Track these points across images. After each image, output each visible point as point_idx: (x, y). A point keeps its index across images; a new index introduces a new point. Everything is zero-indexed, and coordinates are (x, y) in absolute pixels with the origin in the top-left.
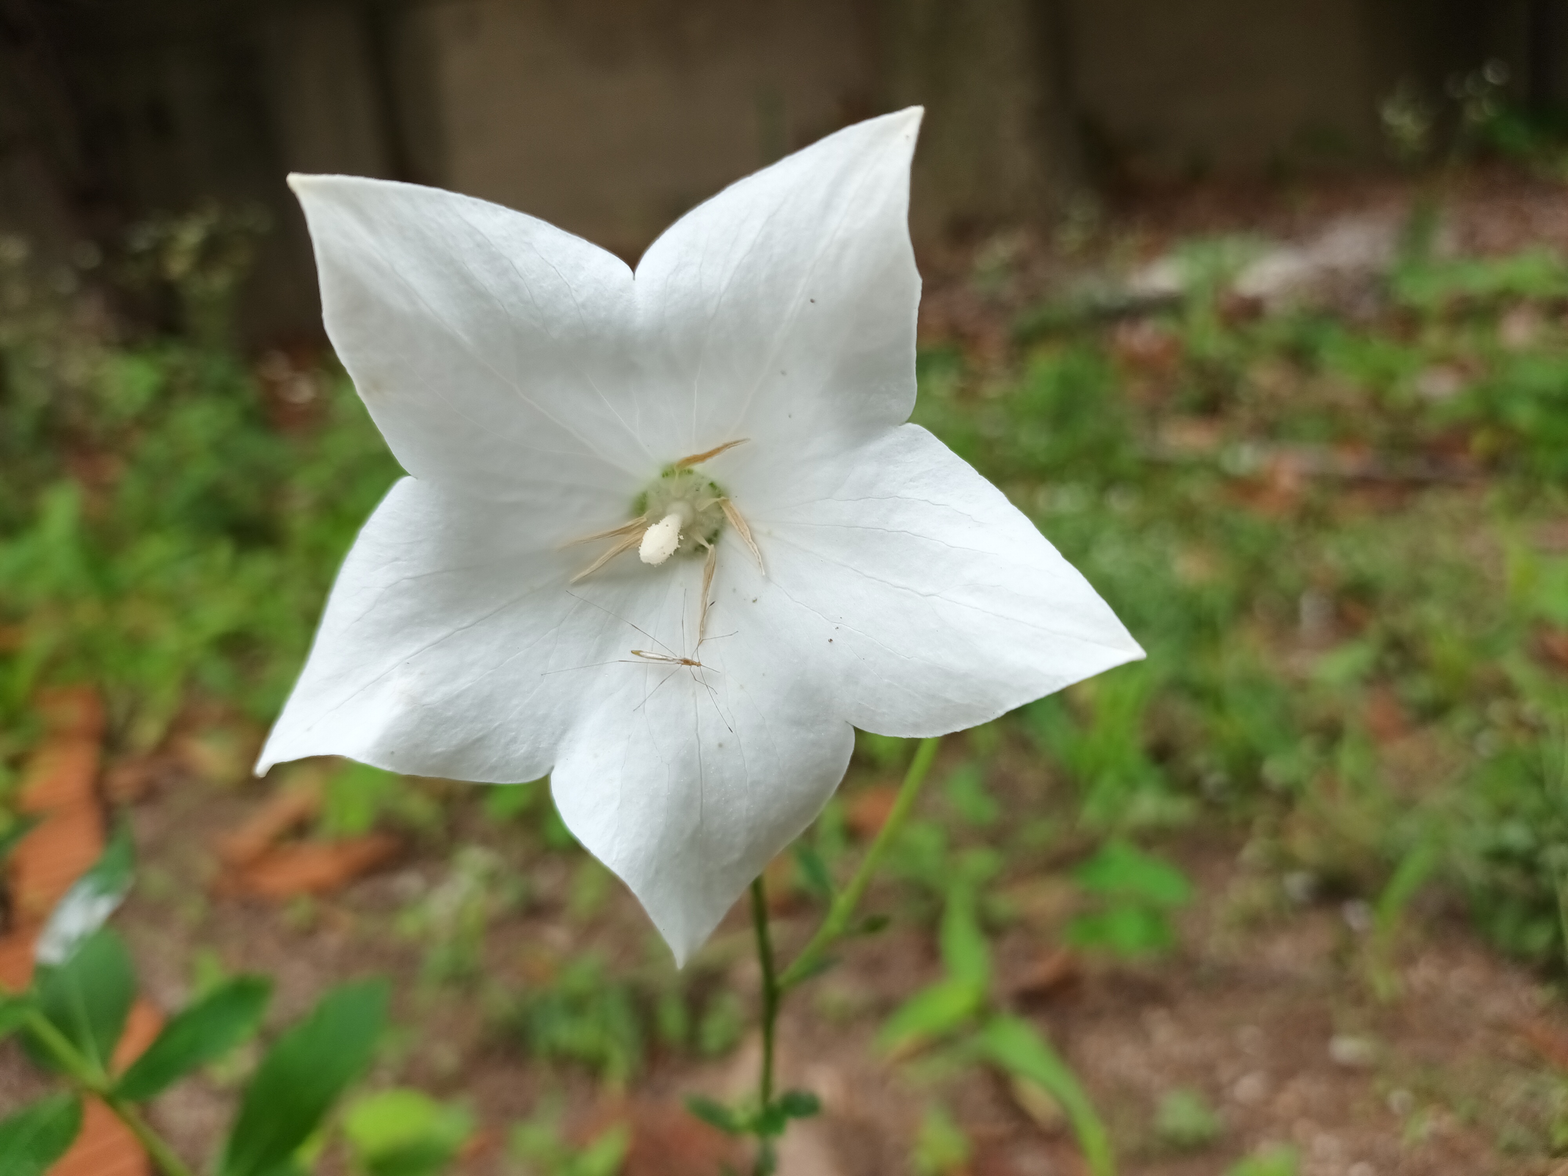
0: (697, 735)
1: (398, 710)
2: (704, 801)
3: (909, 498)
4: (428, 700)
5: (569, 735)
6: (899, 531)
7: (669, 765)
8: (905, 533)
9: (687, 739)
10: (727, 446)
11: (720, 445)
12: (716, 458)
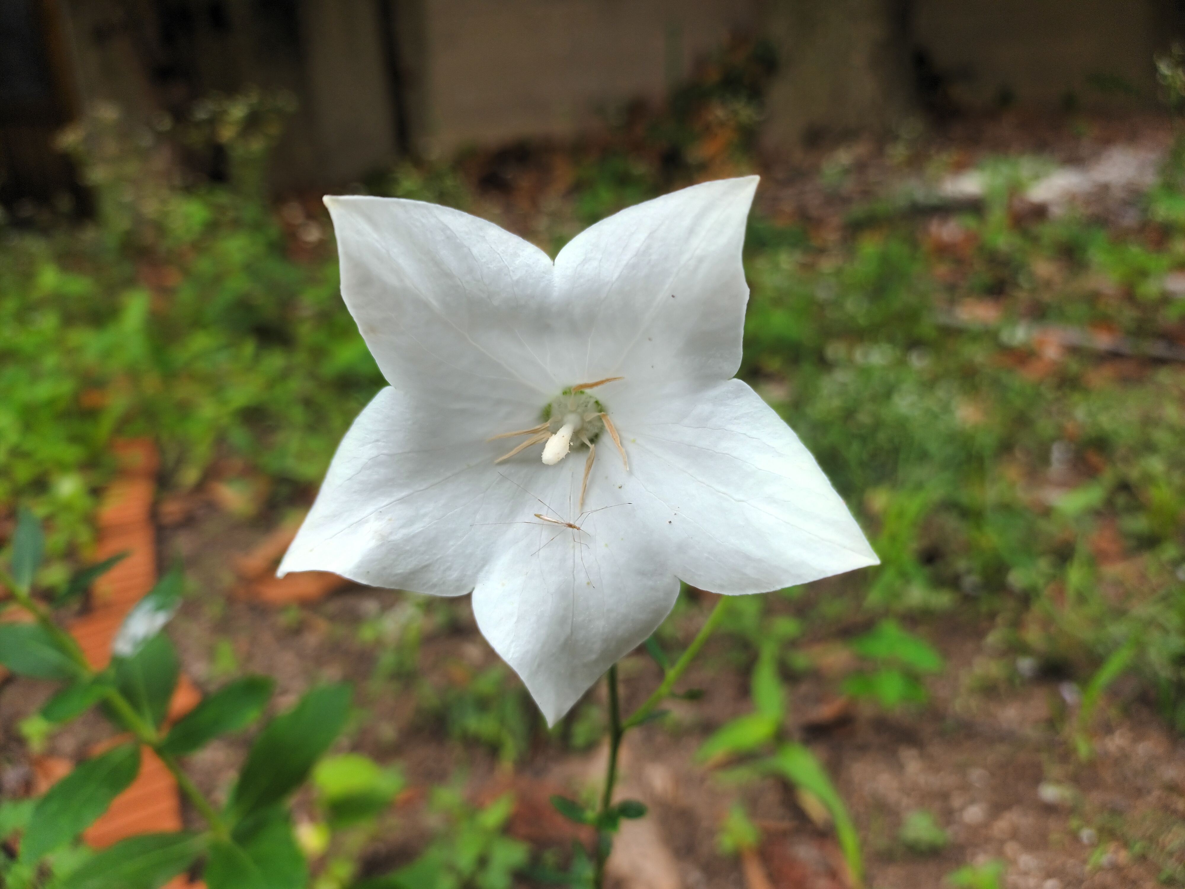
0: (573, 575)
1: (372, 543)
2: (574, 619)
3: (732, 431)
4: (392, 538)
5: (486, 568)
6: (724, 454)
7: (552, 595)
8: (727, 455)
9: (567, 578)
10: (608, 380)
11: (604, 379)
12: (600, 387)
